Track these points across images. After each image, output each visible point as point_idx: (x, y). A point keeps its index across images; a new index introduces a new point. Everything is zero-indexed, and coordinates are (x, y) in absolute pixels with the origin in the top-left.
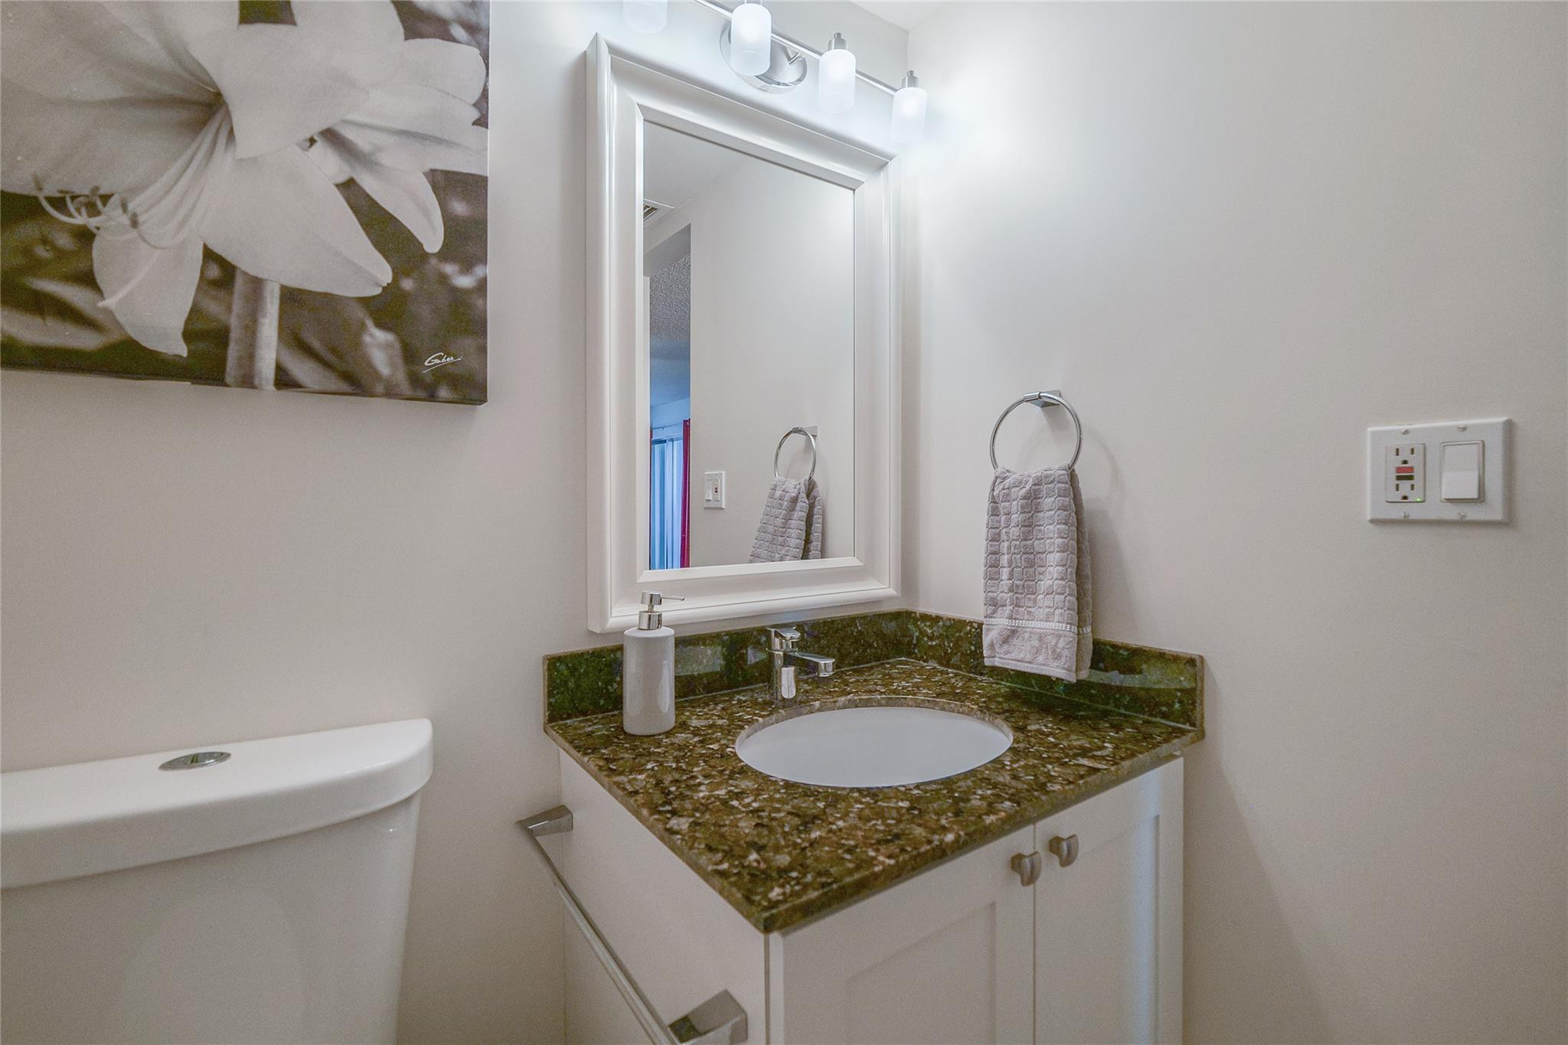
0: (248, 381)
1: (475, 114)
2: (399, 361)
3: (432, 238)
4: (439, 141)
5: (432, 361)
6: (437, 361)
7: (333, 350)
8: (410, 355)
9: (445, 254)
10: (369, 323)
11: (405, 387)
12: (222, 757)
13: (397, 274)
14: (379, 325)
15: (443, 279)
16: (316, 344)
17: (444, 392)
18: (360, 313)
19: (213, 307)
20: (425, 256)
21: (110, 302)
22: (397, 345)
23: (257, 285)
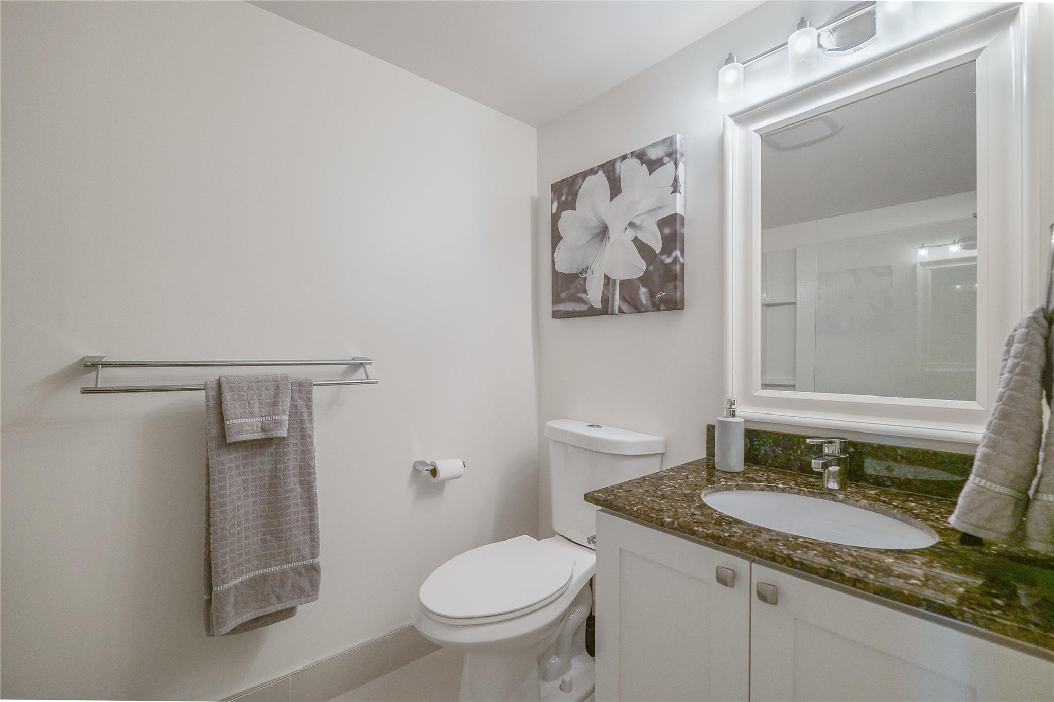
0: (613, 314)
1: (672, 189)
2: (649, 298)
3: (657, 247)
4: (660, 208)
5: (658, 296)
6: (660, 295)
7: (631, 298)
8: (652, 295)
9: (662, 253)
10: (641, 286)
11: (650, 308)
12: (600, 427)
13: (648, 266)
14: (643, 286)
15: (662, 261)
16: (628, 298)
17: (662, 307)
18: (638, 283)
19: (606, 292)
20: (656, 255)
21: (589, 296)
22: (648, 292)
23: (615, 281)
